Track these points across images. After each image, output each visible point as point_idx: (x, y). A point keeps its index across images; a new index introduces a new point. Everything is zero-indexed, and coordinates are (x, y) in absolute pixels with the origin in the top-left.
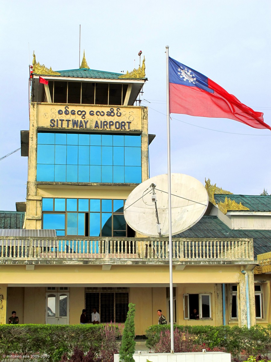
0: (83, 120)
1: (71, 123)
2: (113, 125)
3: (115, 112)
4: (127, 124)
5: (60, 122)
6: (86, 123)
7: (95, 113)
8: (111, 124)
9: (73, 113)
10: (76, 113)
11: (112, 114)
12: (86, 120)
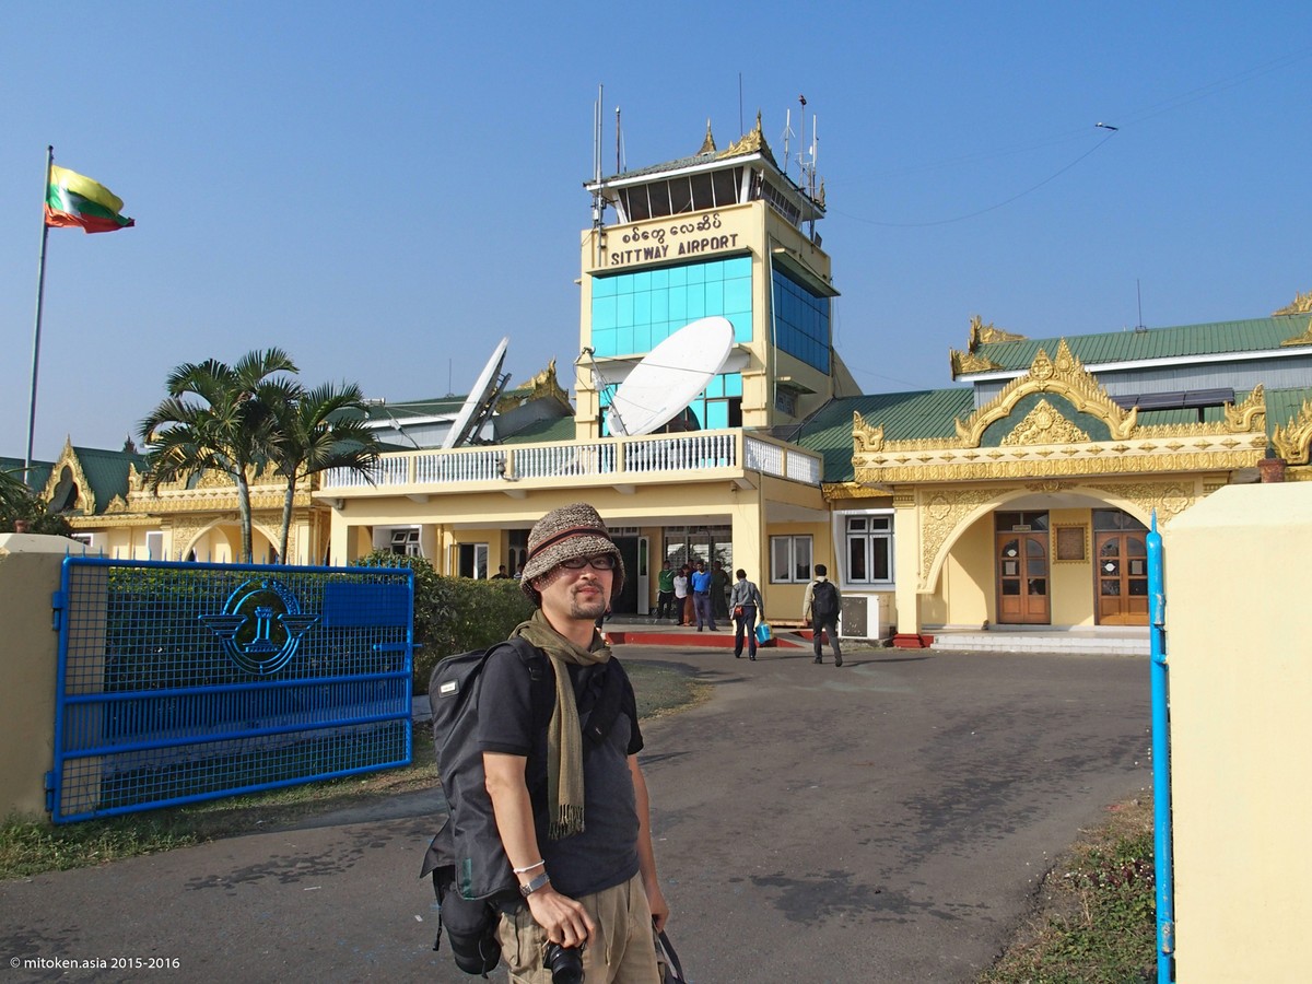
0: (660, 246)
1: (642, 254)
2: (707, 244)
3: (711, 220)
4: (730, 239)
5: (626, 256)
6: (665, 249)
7: (678, 230)
8: (704, 243)
9: (645, 236)
10: (650, 235)
11: (707, 226)
12: (664, 245)
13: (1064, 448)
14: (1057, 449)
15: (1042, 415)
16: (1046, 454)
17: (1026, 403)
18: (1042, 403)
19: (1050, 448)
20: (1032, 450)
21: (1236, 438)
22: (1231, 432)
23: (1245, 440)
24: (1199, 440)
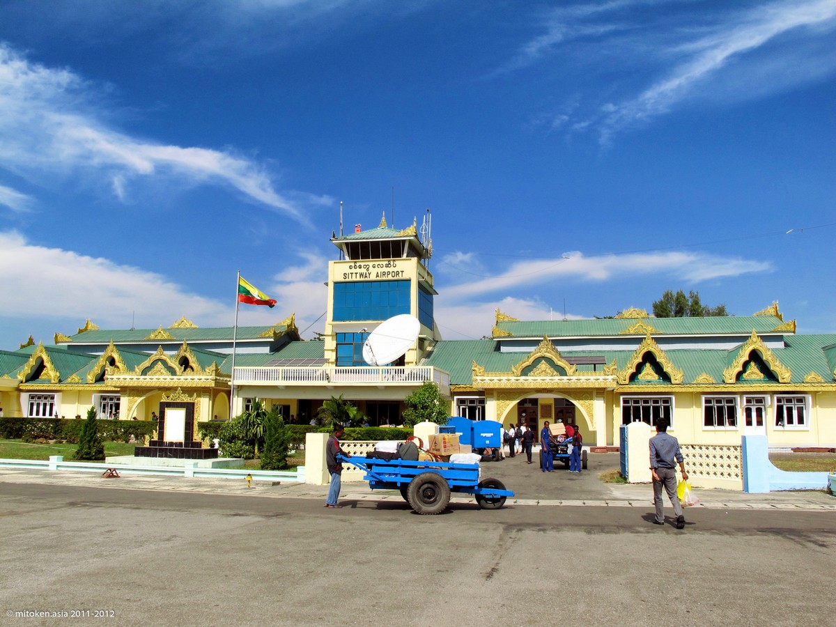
0: (367, 273)
1: (358, 275)
3: (392, 263)
4: (400, 273)
5: (350, 275)
6: (369, 274)
7: (376, 266)
8: (389, 273)
9: (360, 267)
10: (362, 267)
11: (389, 266)
12: (369, 272)
13: (551, 378)
14: (548, 378)
15: (543, 365)
16: (543, 380)
17: (537, 361)
18: (543, 361)
19: (544, 378)
20: (539, 378)
21: (607, 377)
22: (605, 375)
23: (610, 377)
24: (595, 377)
